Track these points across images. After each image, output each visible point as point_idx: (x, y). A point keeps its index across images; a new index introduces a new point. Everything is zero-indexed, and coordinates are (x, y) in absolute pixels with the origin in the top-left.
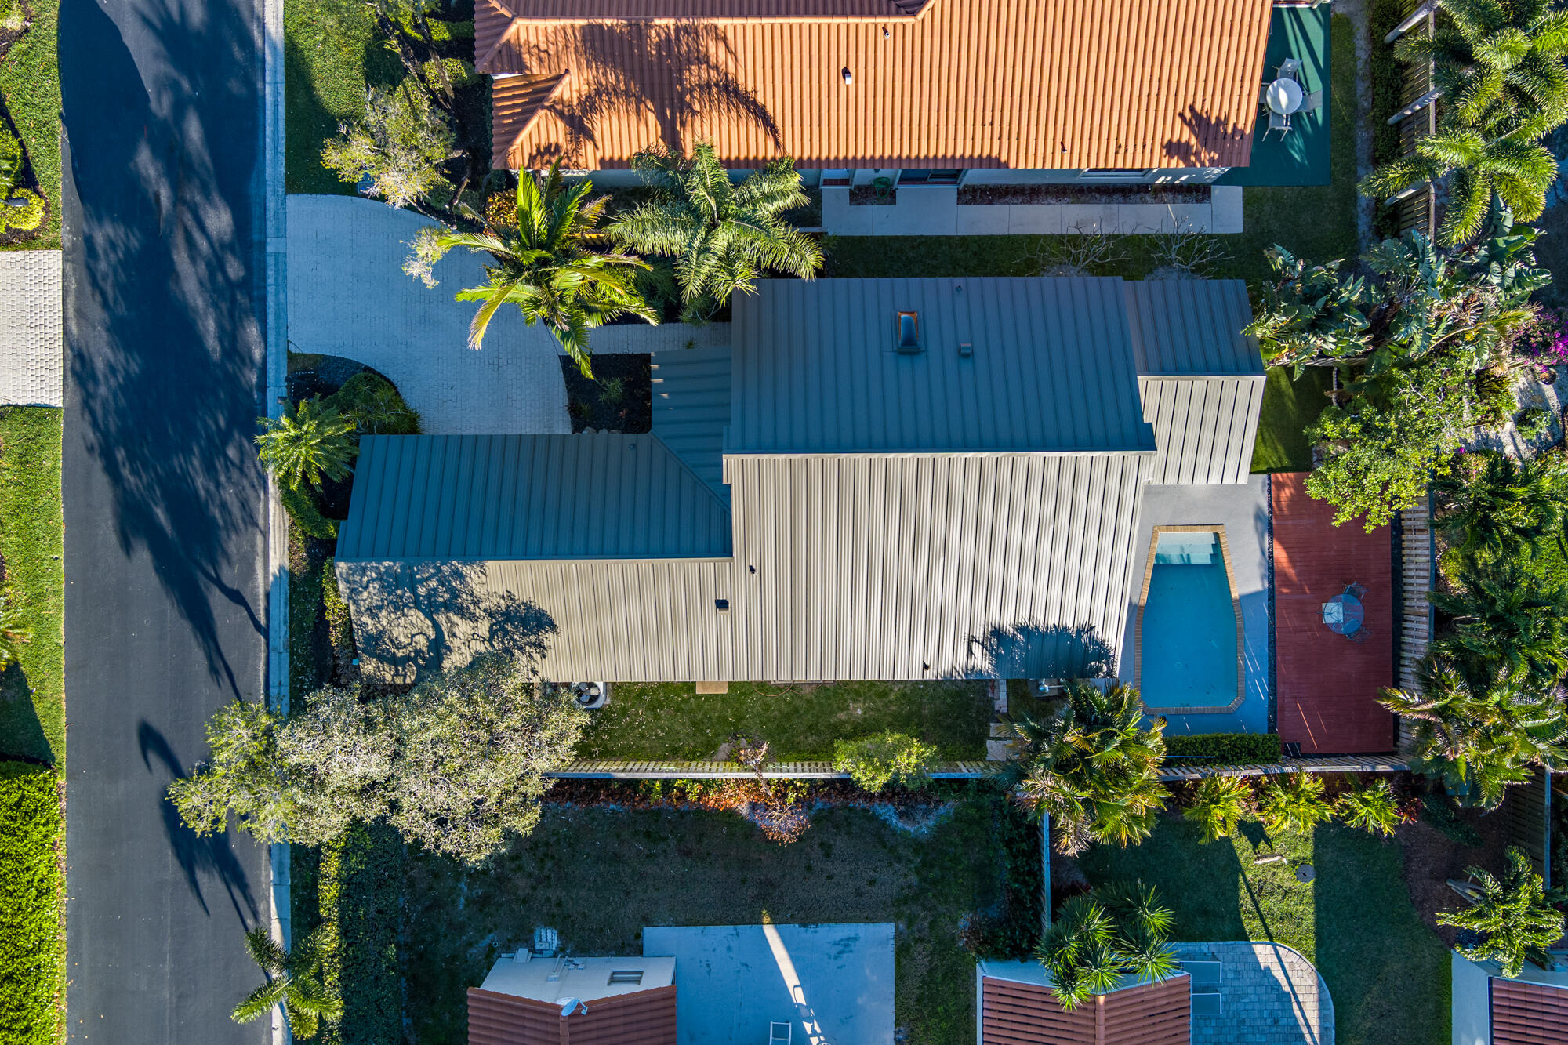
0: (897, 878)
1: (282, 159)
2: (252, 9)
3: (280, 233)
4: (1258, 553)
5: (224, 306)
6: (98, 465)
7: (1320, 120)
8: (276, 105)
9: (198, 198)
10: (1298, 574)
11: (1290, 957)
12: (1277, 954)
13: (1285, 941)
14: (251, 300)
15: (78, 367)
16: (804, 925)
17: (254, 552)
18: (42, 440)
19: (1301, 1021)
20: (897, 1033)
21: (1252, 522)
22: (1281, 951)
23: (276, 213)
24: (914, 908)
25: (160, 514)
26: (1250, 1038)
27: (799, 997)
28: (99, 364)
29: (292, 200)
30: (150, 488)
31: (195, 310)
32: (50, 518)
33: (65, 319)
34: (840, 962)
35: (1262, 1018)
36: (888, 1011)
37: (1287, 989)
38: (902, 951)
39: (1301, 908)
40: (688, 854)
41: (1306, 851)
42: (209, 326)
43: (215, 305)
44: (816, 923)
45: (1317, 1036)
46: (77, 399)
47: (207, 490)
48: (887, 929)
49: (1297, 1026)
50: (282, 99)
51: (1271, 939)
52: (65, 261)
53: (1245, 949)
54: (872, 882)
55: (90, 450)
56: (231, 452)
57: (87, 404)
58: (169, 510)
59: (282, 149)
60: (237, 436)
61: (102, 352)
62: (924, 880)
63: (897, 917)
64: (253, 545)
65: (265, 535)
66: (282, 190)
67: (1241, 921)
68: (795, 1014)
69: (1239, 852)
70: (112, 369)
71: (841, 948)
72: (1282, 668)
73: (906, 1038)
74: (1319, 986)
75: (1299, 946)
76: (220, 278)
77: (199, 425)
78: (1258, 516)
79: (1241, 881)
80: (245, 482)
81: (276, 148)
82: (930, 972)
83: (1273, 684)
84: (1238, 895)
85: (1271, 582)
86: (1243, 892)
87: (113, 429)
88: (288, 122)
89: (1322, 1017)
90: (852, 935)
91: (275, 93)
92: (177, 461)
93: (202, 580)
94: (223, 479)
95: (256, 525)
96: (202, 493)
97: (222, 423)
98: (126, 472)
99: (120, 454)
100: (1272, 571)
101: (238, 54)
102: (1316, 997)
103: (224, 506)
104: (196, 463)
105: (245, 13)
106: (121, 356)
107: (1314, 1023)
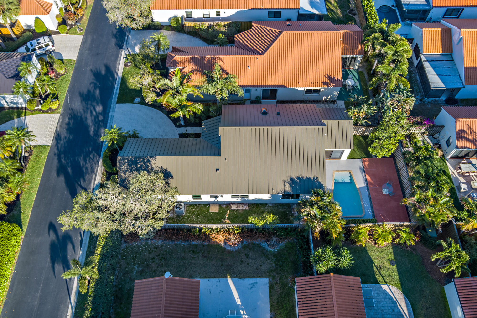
0: (268, 264)
1: (117, 97)
2: (116, 71)
3: (113, 111)
4: (362, 177)
5: (96, 125)
6: (56, 158)
7: (360, 89)
8: (117, 88)
9: (95, 104)
10: (374, 182)
11: (394, 289)
12: (389, 288)
13: (391, 284)
14: (104, 124)
15: (57, 137)
16: (240, 278)
17: (92, 179)
18: (43, 152)
19: (401, 310)
20: (271, 314)
21: (359, 170)
22: (390, 287)
23: (113, 107)
24: (274, 273)
25: (69, 169)
26: (386, 316)
27: (239, 302)
28: (63, 137)
29: (117, 105)
30: (68, 163)
31: (89, 126)
32: (40, 169)
33: (57, 127)
34: (251, 290)
35: (388, 309)
36: (267, 307)
37: (395, 300)
38: (271, 287)
39: (394, 273)
40: (205, 257)
41: (391, 257)
42: (92, 129)
43: (94, 125)
44: (244, 278)
45: (407, 316)
46: (55, 144)
47: (83, 165)
48: (266, 280)
49: (400, 312)
50: (119, 87)
51: (386, 283)
52: (60, 116)
53: (378, 287)
54: (261, 266)
55: (55, 154)
56: (91, 156)
57: (57, 145)
58: (72, 169)
59: (117, 95)
60: (93, 152)
61: (64, 134)
62: (277, 265)
63: (269, 276)
64: (92, 177)
65: (96, 175)
66: (115, 103)
67: (376, 278)
68: (237, 308)
69: (371, 257)
70: (66, 138)
71: (252, 286)
72: (374, 206)
73: (274, 316)
74: (405, 299)
75: (395, 285)
76: (97, 120)
77: (85, 150)
78: (360, 169)
79: (374, 265)
80: (93, 163)
81: (116, 95)
82: (280, 294)
83: (372, 209)
84: (373, 270)
85: (367, 184)
86: (375, 269)
87: (62, 150)
88: (119, 91)
89: (408, 309)
90: (255, 282)
91: (118, 85)
92: (77, 158)
93: (76, 185)
94: (88, 162)
95: (94, 172)
96: (82, 165)
97: (90, 149)
98: (63, 160)
99: (62, 156)
100: (366, 181)
101: (111, 79)
102: (404, 302)
103: (86, 168)
104: (82, 158)
105: (114, 72)
106: (69, 135)
107: (406, 311)
